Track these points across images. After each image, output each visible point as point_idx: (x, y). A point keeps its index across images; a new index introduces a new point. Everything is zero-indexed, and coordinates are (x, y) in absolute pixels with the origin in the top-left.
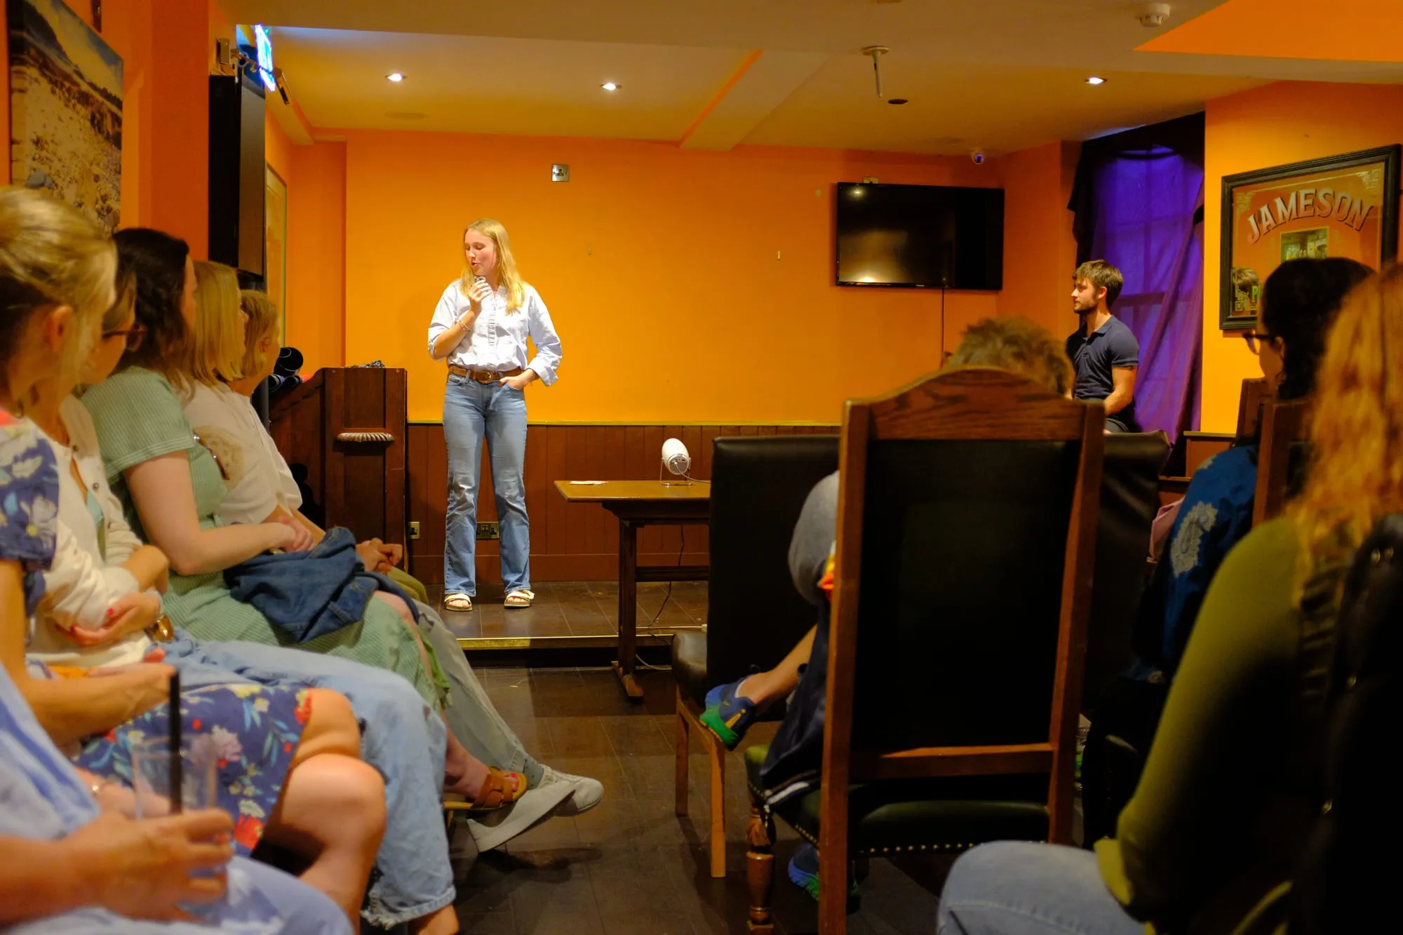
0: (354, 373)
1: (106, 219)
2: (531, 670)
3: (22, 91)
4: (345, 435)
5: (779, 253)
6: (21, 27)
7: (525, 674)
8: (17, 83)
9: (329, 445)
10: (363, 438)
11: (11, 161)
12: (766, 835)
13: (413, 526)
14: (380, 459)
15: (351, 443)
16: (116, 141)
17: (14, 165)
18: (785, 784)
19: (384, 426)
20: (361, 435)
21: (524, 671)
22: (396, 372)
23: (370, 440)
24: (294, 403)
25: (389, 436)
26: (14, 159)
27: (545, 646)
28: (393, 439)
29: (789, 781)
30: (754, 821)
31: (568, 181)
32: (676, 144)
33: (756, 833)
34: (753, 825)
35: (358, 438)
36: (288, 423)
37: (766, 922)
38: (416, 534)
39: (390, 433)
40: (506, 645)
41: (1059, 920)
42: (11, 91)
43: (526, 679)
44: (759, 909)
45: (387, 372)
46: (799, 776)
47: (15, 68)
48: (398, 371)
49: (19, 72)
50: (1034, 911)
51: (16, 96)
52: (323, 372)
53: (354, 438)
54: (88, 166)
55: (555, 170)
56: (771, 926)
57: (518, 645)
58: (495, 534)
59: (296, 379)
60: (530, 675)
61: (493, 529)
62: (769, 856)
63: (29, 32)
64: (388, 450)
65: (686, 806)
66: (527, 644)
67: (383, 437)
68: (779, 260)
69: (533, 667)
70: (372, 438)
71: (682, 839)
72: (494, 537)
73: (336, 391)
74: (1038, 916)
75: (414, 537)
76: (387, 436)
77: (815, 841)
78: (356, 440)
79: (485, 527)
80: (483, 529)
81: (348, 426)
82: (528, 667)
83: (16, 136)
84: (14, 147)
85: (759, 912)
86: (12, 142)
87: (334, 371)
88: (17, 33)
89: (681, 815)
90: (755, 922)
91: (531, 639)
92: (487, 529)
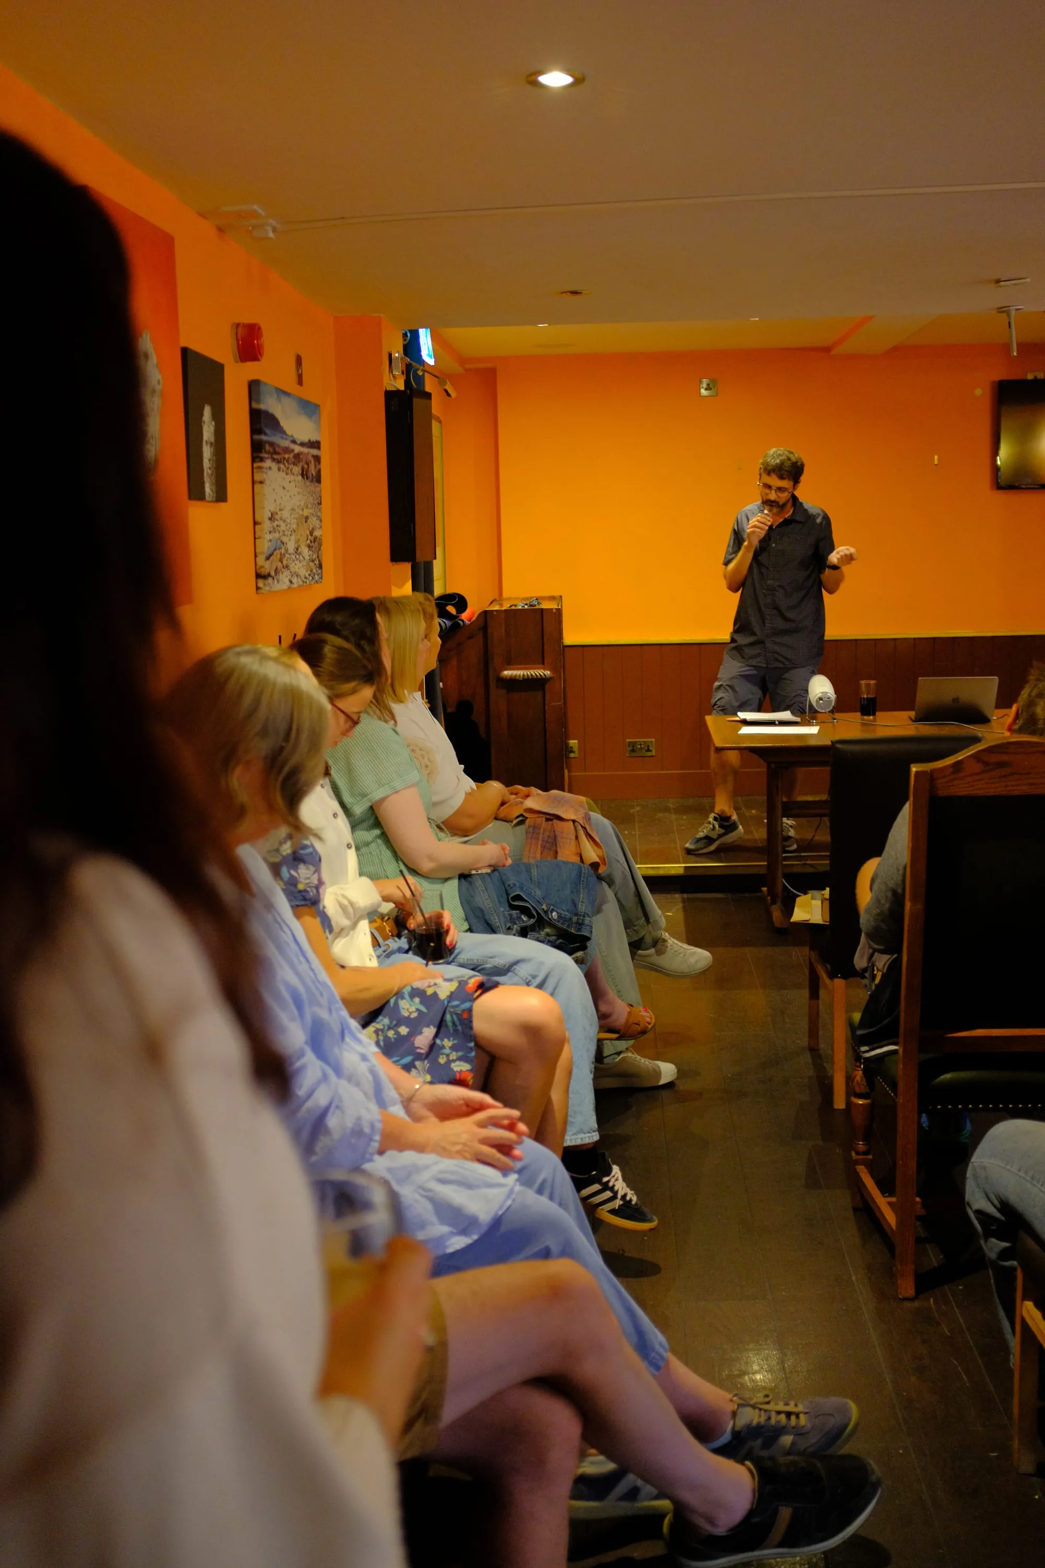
0: (511, 613)
1: (313, 549)
2: (685, 895)
3: (261, 482)
4: (507, 673)
5: (936, 457)
6: (260, 432)
7: (680, 900)
8: (257, 477)
9: (492, 683)
10: (524, 675)
11: (255, 538)
12: (865, 1084)
13: (571, 745)
14: (539, 694)
15: (513, 681)
16: (318, 479)
17: (257, 540)
18: (882, 1044)
19: (543, 663)
20: (522, 673)
21: (677, 896)
22: (553, 612)
23: (531, 677)
24: (459, 644)
25: (548, 673)
26: (257, 537)
27: (700, 872)
28: (552, 675)
29: (885, 1042)
30: (857, 1073)
31: (716, 396)
32: (827, 350)
33: (857, 1081)
34: (856, 1076)
35: (520, 676)
36: (454, 663)
37: (866, 1153)
38: (574, 752)
39: (548, 670)
40: (661, 872)
41: (1033, 1178)
42: (253, 483)
43: (681, 905)
44: (861, 1143)
45: (544, 611)
46: (891, 1041)
47: (255, 465)
48: (554, 611)
49: (260, 468)
50: (1019, 1170)
51: (257, 486)
52: (485, 614)
53: (516, 676)
54: (301, 513)
55: (705, 382)
56: (870, 1157)
57: (673, 872)
58: (651, 751)
59: (461, 622)
60: (684, 901)
61: (648, 746)
62: (868, 1101)
63: (266, 434)
64: (547, 686)
65: (818, 1042)
66: (681, 871)
67: (542, 674)
68: (936, 464)
69: (687, 893)
70: (532, 675)
71: (811, 1072)
72: (649, 754)
73: (497, 632)
74: (1021, 1174)
75: (572, 755)
76: (546, 673)
77: (895, 1097)
78: (517, 678)
79: (641, 745)
80: (639, 747)
81: (509, 664)
82: (682, 892)
83: (258, 519)
84: (257, 527)
85: (861, 1145)
86: (255, 523)
87: (495, 613)
88: (256, 437)
89: (813, 1050)
90: (857, 1153)
91: (685, 867)
92: (642, 746)
